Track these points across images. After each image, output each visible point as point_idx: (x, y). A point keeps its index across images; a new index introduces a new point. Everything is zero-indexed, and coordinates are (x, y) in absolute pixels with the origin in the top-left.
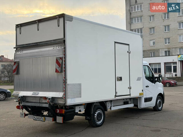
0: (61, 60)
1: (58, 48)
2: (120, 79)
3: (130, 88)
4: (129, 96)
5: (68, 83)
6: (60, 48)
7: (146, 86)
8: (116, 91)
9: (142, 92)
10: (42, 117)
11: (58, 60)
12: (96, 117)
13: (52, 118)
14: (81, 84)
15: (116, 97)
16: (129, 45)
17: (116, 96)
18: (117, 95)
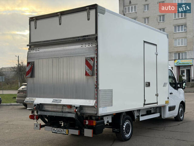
0: (91, 60)
1: (87, 46)
2: (148, 84)
3: (157, 95)
4: (156, 104)
5: (99, 89)
6: (90, 46)
7: (170, 92)
8: (145, 99)
9: (168, 100)
10: (65, 130)
11: (89, 61)
12: (124, 129)
13: (78, 131)
14: (112, 90)
15: (145, 106)
16: (156, 45)
17: (144, 104)
18: (146, 103)
